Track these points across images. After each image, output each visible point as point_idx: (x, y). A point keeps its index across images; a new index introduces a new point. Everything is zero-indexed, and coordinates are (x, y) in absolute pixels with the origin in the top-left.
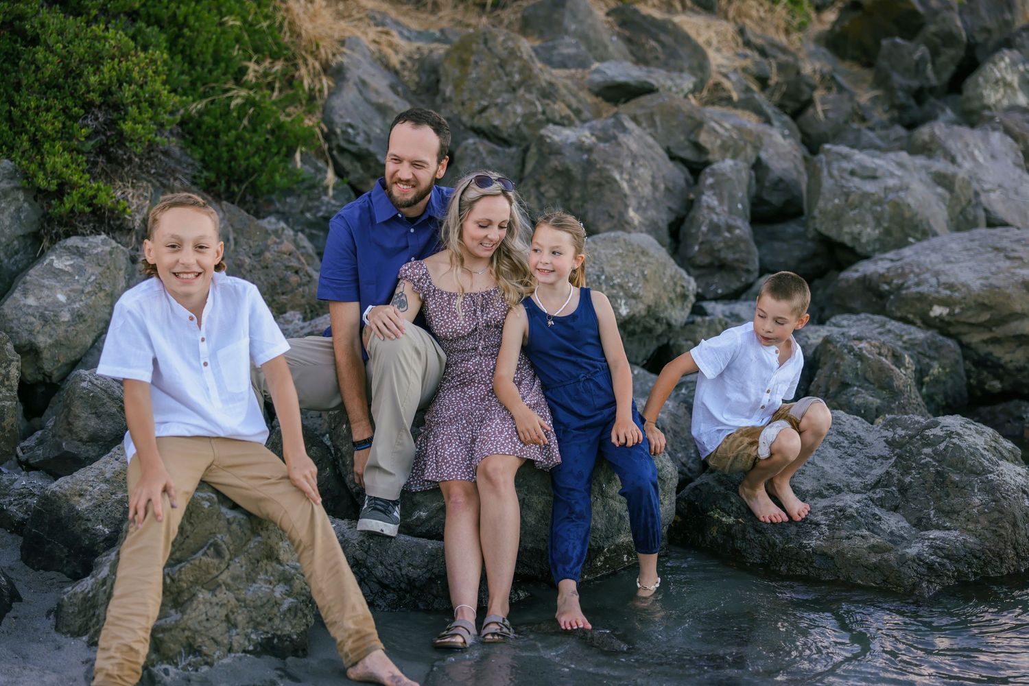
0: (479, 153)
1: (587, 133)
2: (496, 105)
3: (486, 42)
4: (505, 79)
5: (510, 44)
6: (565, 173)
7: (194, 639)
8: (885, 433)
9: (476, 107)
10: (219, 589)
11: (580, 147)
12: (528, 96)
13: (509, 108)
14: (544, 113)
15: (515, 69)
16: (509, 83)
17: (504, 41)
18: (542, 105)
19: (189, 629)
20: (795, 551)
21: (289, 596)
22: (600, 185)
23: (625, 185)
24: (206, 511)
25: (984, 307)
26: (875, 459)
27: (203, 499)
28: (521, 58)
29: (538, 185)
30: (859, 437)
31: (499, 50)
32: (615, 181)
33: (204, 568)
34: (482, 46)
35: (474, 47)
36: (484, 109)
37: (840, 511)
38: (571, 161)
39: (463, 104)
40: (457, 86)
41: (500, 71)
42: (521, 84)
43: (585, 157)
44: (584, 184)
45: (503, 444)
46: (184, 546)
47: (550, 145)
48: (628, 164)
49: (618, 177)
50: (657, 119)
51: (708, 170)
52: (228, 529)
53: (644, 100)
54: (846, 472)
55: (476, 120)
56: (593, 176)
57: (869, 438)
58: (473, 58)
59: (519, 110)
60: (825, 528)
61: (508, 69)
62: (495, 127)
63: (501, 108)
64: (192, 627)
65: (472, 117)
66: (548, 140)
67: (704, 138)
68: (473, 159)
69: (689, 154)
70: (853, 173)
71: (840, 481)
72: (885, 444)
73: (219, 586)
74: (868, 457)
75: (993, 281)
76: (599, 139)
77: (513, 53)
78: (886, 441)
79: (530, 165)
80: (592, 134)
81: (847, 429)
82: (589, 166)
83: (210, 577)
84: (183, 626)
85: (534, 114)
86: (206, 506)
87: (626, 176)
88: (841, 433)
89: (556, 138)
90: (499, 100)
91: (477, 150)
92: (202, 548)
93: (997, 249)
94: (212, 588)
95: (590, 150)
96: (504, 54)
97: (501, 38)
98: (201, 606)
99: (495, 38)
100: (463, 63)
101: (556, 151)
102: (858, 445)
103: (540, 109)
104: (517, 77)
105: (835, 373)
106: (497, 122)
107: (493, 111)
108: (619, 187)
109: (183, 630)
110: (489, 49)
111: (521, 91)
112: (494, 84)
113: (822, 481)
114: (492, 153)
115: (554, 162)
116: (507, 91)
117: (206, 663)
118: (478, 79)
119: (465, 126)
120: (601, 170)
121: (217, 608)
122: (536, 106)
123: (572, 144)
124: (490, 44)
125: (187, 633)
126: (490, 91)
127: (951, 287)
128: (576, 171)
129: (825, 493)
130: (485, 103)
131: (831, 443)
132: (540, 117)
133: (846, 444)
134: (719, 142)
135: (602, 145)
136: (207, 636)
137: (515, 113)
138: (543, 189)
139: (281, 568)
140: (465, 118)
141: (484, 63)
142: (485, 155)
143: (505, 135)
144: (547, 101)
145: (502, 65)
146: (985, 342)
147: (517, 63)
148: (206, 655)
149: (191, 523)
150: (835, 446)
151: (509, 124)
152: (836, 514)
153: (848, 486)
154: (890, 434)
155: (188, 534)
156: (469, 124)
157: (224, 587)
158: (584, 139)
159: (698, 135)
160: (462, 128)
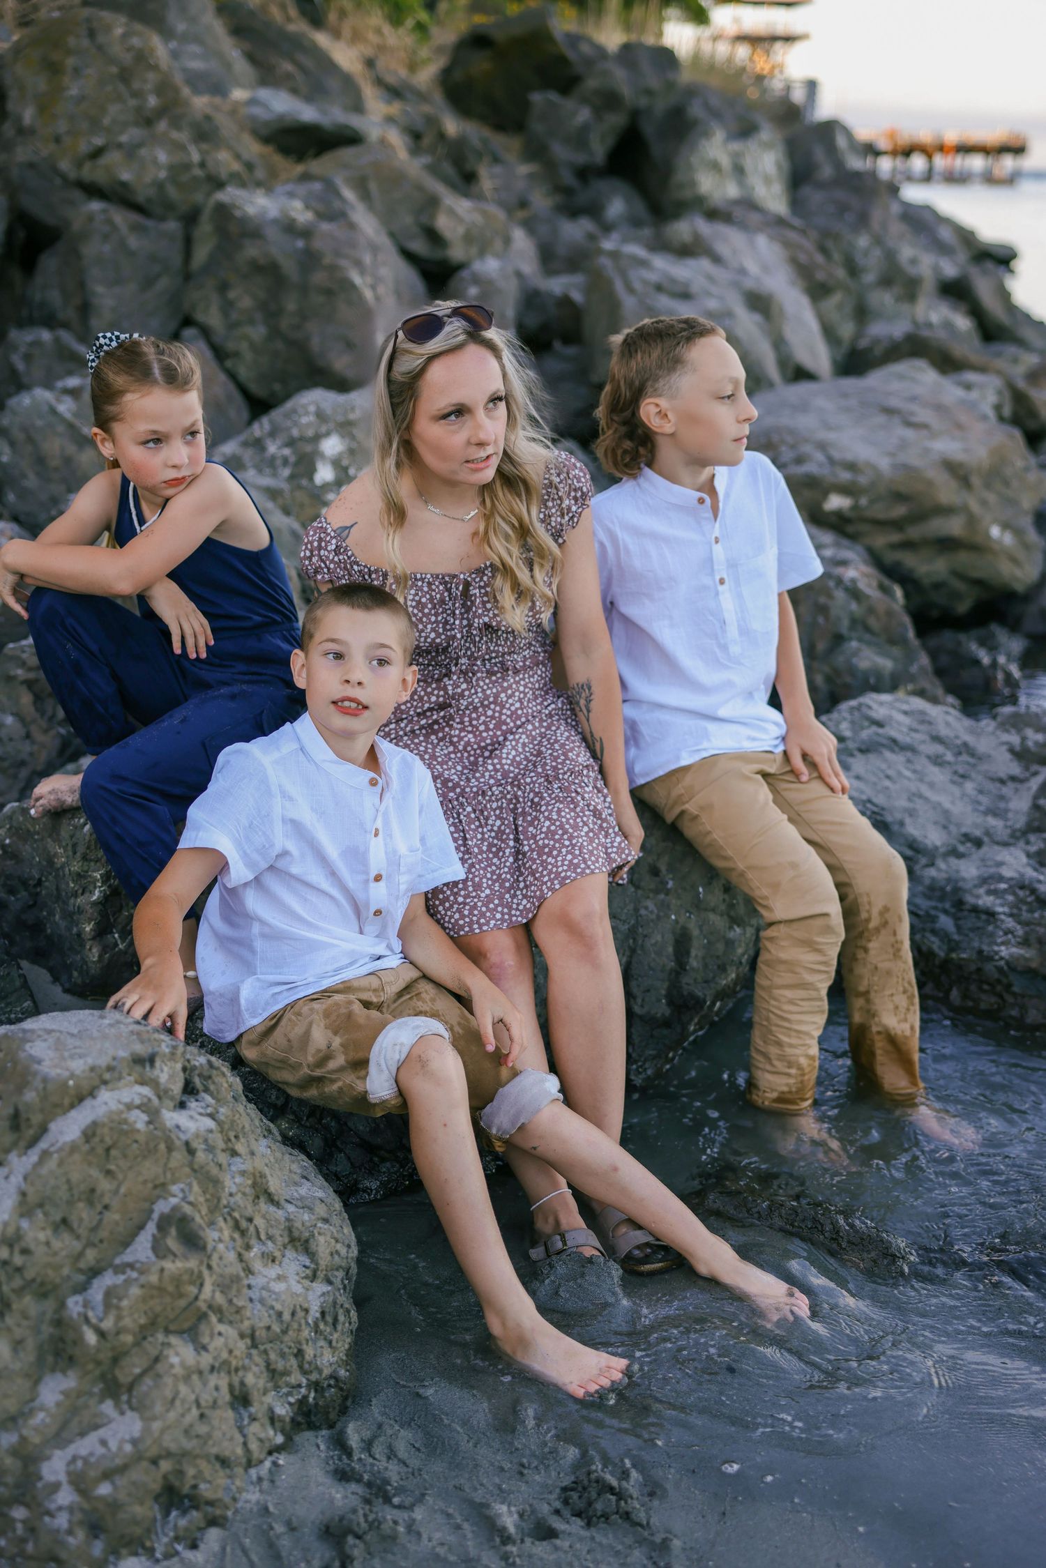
0: (115, 228)
1: (297, 204)
2: (120, 146)
3: (92, 34)
4: (133, 102)
5: (135, 41)
6: (269, 271)
7: (180, 1473)
8: (1005, 737)
9: (83, 147)
10: (203, 1327)
11: (289, 227)
12: (175, 135)
13: (143, 152)
14: (202, 165)
15: (148, 86)
16: (139, 110)
17: (125, 36)
18: (201, 152)
19: (168, 1455)
20: (973, 967)
21: (313, 1278)
22: (329, 293)
23: (368, 294)
24: (141, 1138)
25: (899, 497)
26: (1002, 782)
27: (130, 1107)
28: (155, 68)
29: (223, 287)
30: (965, 744)
31: (117, 50)
32: (353, 286)
33: (171, 1288)
34: (85, 42)
35: (72, 41)
36: (97, 153)
37: (1022, 887)
38: (279, 249)
39: (58, 140)
40: (44, 107)
41: (122, 87)
42: (161, 112)
43: (300, 244)
44: (304, 289)
45: (591, 853)
46: (103, 1233)
47: (244, 221)
48: (367, 259)
49: (357, 279)
50: (373, 186)
51: (465, 274)
52: (191, 1165)
53: (347, 153)
54: (975, 810)
55: (87, 167)
56: (319, 278)
57: (983, 745)
58: (71, 62)
59: (162, 157)
60: (1010, 923)
61: (136, 85)
62: (124, 185)
63: (131, 152)
64: (173, 1447)
65: (79, 164)
66: (238, 213)
67: (443, 223)
68: (106, 237)
69: (419, 246)
70: (659, 288)
71: (976, 826)
72: (1008, 756)
73: (203, 1317)
74: (992, 779)
75: (903, 458)
76: (321, 216)
77: (142, 58)
78: (1012, 750)
79: (201, 254)
80: (307, 207)
81: (944, 732)
82: (310, 259)
83: (182, 1303)
84: (153, 1452)
85: (187, 167)
86: (140, 1126)
87: (369, 280)
88: (937, 739)
89: (251, 210)
90: (124, 138)
91: (110, 222)
92: (141, 1227)
93: (889, 411)
94: (186, 1325)
95: (306, 233)
96: (127, 58)
97: (119, 31)
98: (183, 1389)
99: (108, 29)
100: (53, 69)
101: (252, 231)
102: (965, 757)
103: (196, 157)
104: (152, 101)
105: (821, 620)
106: (125, 176)
107: (113, 158)
108: (361, 297)
109: (154, 1462)
110: (100, 48)
111: (162, 126)
112: (114, 109)
113: (953, 828)
114: (135, 228)
115: (251, 251)
116: (137, 124)
117: (213, 1522)
118: (81, 99)
119: (63, 177)
120: (333, 268)
121: (213, 1380)
122: (189, 154)
123: (275, 221)
124: (101, 39)
125: (165, 1466)
126: (106, 121)
127: (852, 467)
128: (289, 268)
129: (961, 849)
130: (98, 141)
131: (929, 757)
132: (198, 172)
133: (949, 757)
134: (461, 230)
135: (325, 227)
136: (207, 1457)
137: (155, 161)
138: (232, 295)
139: (280, 1214)
140: (65, 165)
141: (89, 71)
142: (124, 229)
143: (140, 198)
144: (204, 146)
145: (125, 76)
146: (894, 547)
147: (151, 76)
148: (210, 1503)
149: (109, 1173)
150: (937, 761)
151: (148, 179)
152: (1015, 894)
153: (987, 833)
154: (1015, 739)
155: (106, 1200)
156: (73, 175)
157: (214, 1319)
158: (293, 214)
159: (433, 216)
160: (58, 181)
